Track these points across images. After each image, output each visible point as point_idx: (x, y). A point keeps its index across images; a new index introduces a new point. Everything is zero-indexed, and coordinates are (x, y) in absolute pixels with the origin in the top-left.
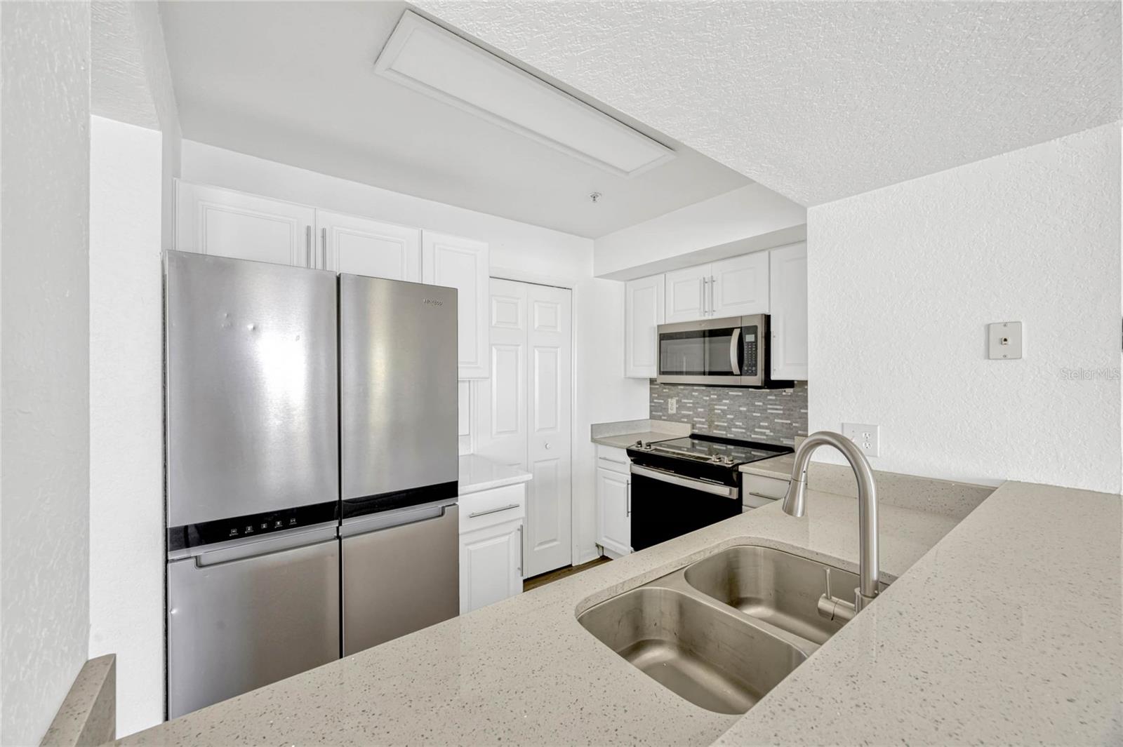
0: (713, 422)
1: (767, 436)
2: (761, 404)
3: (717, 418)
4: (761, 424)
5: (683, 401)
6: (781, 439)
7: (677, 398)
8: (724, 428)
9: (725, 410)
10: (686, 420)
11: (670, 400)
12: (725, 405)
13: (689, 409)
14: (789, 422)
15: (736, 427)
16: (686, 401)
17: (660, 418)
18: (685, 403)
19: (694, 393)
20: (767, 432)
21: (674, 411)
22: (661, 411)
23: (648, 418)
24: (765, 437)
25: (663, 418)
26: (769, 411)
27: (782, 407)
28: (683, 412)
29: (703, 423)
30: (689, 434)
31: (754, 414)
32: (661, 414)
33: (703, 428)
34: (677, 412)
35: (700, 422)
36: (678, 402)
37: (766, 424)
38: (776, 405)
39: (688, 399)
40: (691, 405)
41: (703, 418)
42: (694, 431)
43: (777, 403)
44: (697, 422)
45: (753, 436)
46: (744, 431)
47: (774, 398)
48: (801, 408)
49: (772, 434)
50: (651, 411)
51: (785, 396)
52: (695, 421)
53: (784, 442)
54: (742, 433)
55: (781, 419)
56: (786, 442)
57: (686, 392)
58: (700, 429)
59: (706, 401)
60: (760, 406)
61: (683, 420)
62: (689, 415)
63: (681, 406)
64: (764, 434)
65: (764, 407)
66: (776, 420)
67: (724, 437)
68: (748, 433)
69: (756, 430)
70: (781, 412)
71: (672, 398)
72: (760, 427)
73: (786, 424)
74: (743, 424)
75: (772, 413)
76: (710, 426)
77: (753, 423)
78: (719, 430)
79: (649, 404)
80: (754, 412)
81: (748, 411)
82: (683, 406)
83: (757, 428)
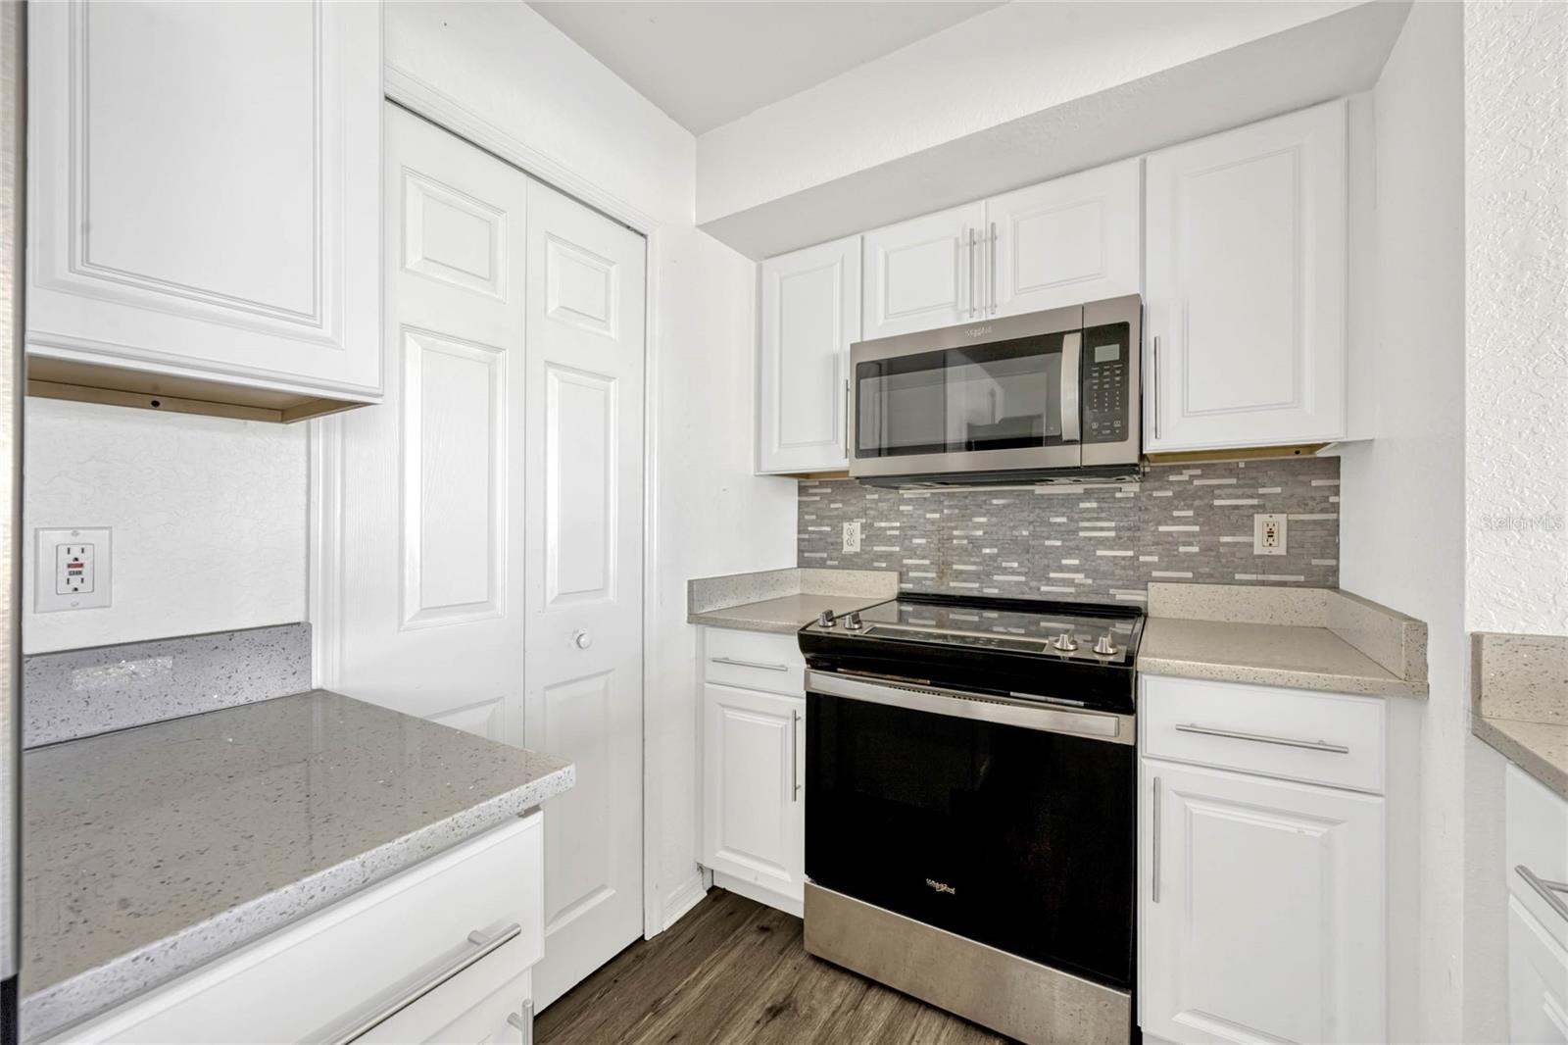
0: (949, 564)
1: (1077, 586)
2: (1063, 520)
3: (959, 555)
4: (1064, 562)
5: (877, 524)
6: (1112, 591)
7: (864, 521)
8: (976, 576)
9: (977, 538)
10: (884, 565)
11: (846, 525)
12: (978, 526)
13: (890, 541)
14: (1130, 553)
15: (1005, 571)
16: (883, 524)
17: (821, 564)
18: (880, 528)
19: (902, 508)
20: (1079, 577)
21: (857, 548)
22: (824, 550)
23: (796, 566)
24: (1072, 590)
25: (829, 563)
26: (1082, 534)
27: (1113, 524)
28: (876, 549)
29: (924, 568)
30: (893, 593)
31: (1047, 543)
32: (825, 555)
33: (926, 579)
34: (862, 550)
35: (918, 568)
36: (864, 528)
37: (1076, 562)
38: (1098, 519)
39: (888, 520)
40: (897, 533)
41: (924, 558)
42: (904, 585)
43: (1103, 515)
44: (910, 568)
45: (1043, 589)
46: (1023, 579)
47: (1095, 505)
48: (1159, 524)
49: (1090, 581)
50: (800, 551)
51: (1120, 499)
52: (906, 565)
53: (1118, 597)
54: (1017, 583)
55: (1112, 548)
56: (1124, 597)
57: (883, 506)
58: (919, 580)
59: (933, 522)
60: (1059, 524)
61: (876, 564)
62: (891, 554)
63: (871, 536)
64: (1071, 583)
65: (1073, 526)
66: (1099, 553)
67: (976, 594)
68: (1033, 584)
69: (1052, 575)
70: (1113, 534)
71: (850, 520)
72: (1062, 569)
73: (1124, 558)
74: (1021, 565)
75: (1090, 539)
76: (941, 574)
77: (1046, 562)
78: (965, 581)
79: (795, 536)
80: (1048, 539)
81: (1034, 536)
82: (878, 536)
83: (1055, 571)
